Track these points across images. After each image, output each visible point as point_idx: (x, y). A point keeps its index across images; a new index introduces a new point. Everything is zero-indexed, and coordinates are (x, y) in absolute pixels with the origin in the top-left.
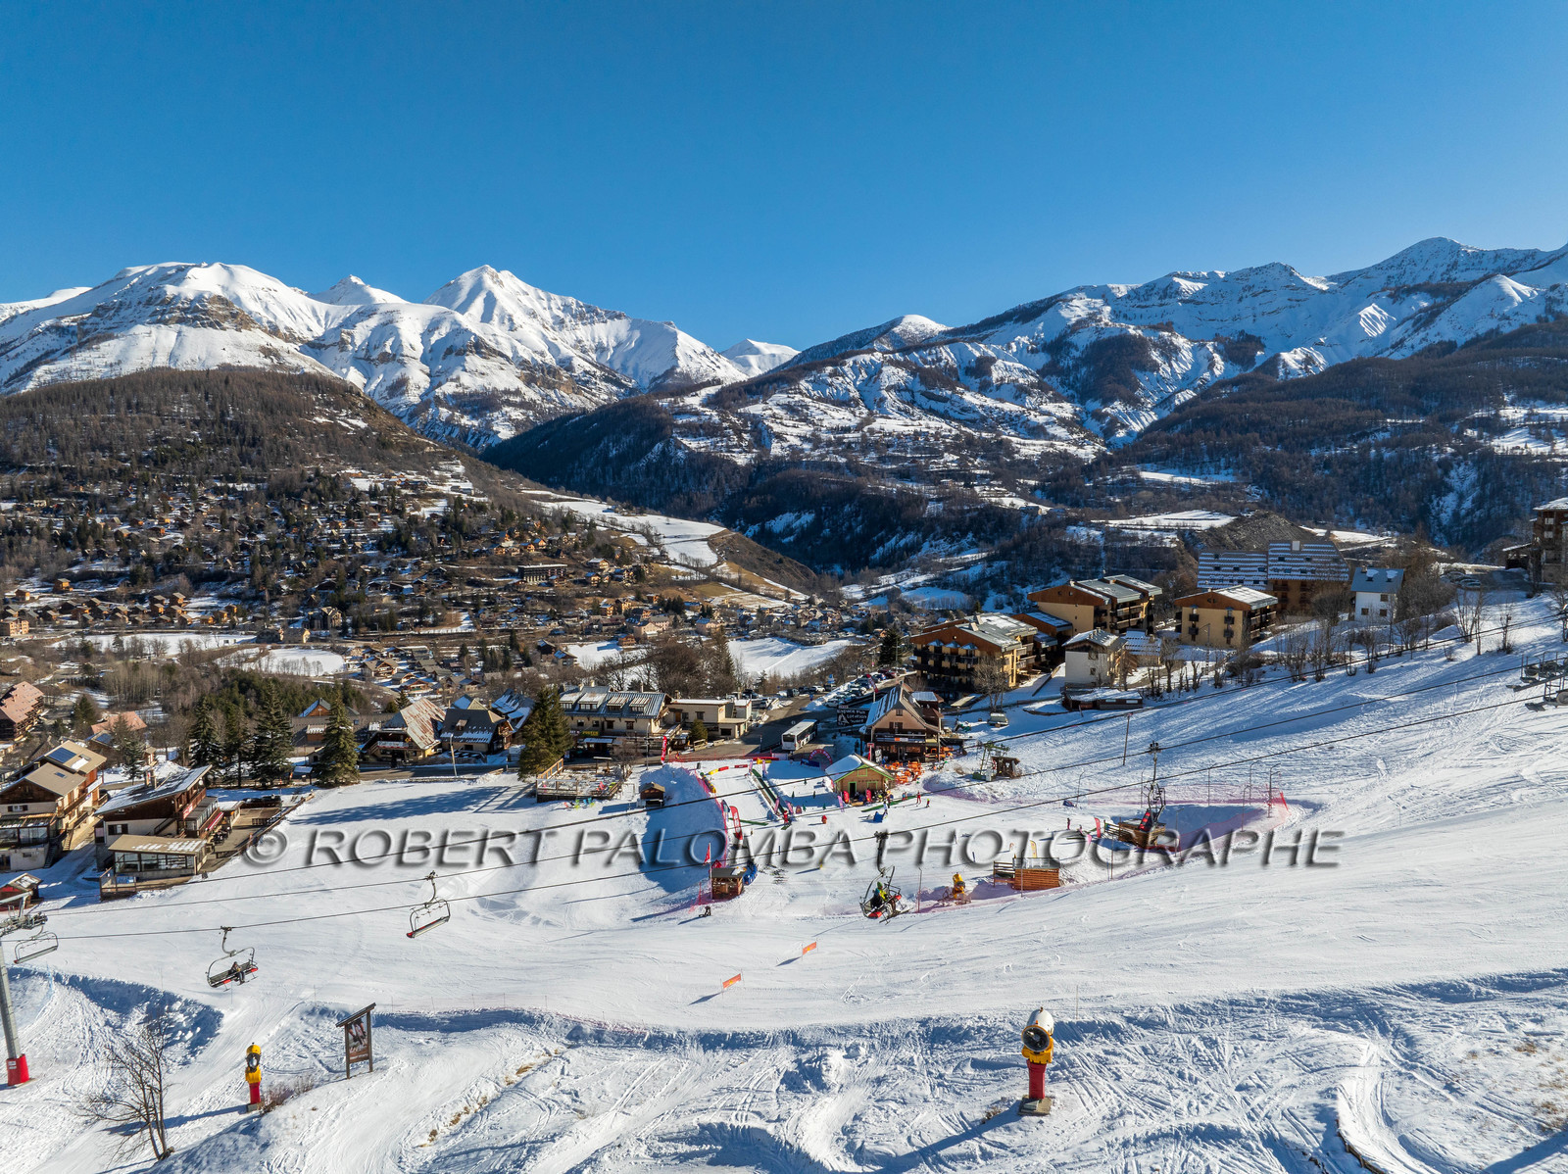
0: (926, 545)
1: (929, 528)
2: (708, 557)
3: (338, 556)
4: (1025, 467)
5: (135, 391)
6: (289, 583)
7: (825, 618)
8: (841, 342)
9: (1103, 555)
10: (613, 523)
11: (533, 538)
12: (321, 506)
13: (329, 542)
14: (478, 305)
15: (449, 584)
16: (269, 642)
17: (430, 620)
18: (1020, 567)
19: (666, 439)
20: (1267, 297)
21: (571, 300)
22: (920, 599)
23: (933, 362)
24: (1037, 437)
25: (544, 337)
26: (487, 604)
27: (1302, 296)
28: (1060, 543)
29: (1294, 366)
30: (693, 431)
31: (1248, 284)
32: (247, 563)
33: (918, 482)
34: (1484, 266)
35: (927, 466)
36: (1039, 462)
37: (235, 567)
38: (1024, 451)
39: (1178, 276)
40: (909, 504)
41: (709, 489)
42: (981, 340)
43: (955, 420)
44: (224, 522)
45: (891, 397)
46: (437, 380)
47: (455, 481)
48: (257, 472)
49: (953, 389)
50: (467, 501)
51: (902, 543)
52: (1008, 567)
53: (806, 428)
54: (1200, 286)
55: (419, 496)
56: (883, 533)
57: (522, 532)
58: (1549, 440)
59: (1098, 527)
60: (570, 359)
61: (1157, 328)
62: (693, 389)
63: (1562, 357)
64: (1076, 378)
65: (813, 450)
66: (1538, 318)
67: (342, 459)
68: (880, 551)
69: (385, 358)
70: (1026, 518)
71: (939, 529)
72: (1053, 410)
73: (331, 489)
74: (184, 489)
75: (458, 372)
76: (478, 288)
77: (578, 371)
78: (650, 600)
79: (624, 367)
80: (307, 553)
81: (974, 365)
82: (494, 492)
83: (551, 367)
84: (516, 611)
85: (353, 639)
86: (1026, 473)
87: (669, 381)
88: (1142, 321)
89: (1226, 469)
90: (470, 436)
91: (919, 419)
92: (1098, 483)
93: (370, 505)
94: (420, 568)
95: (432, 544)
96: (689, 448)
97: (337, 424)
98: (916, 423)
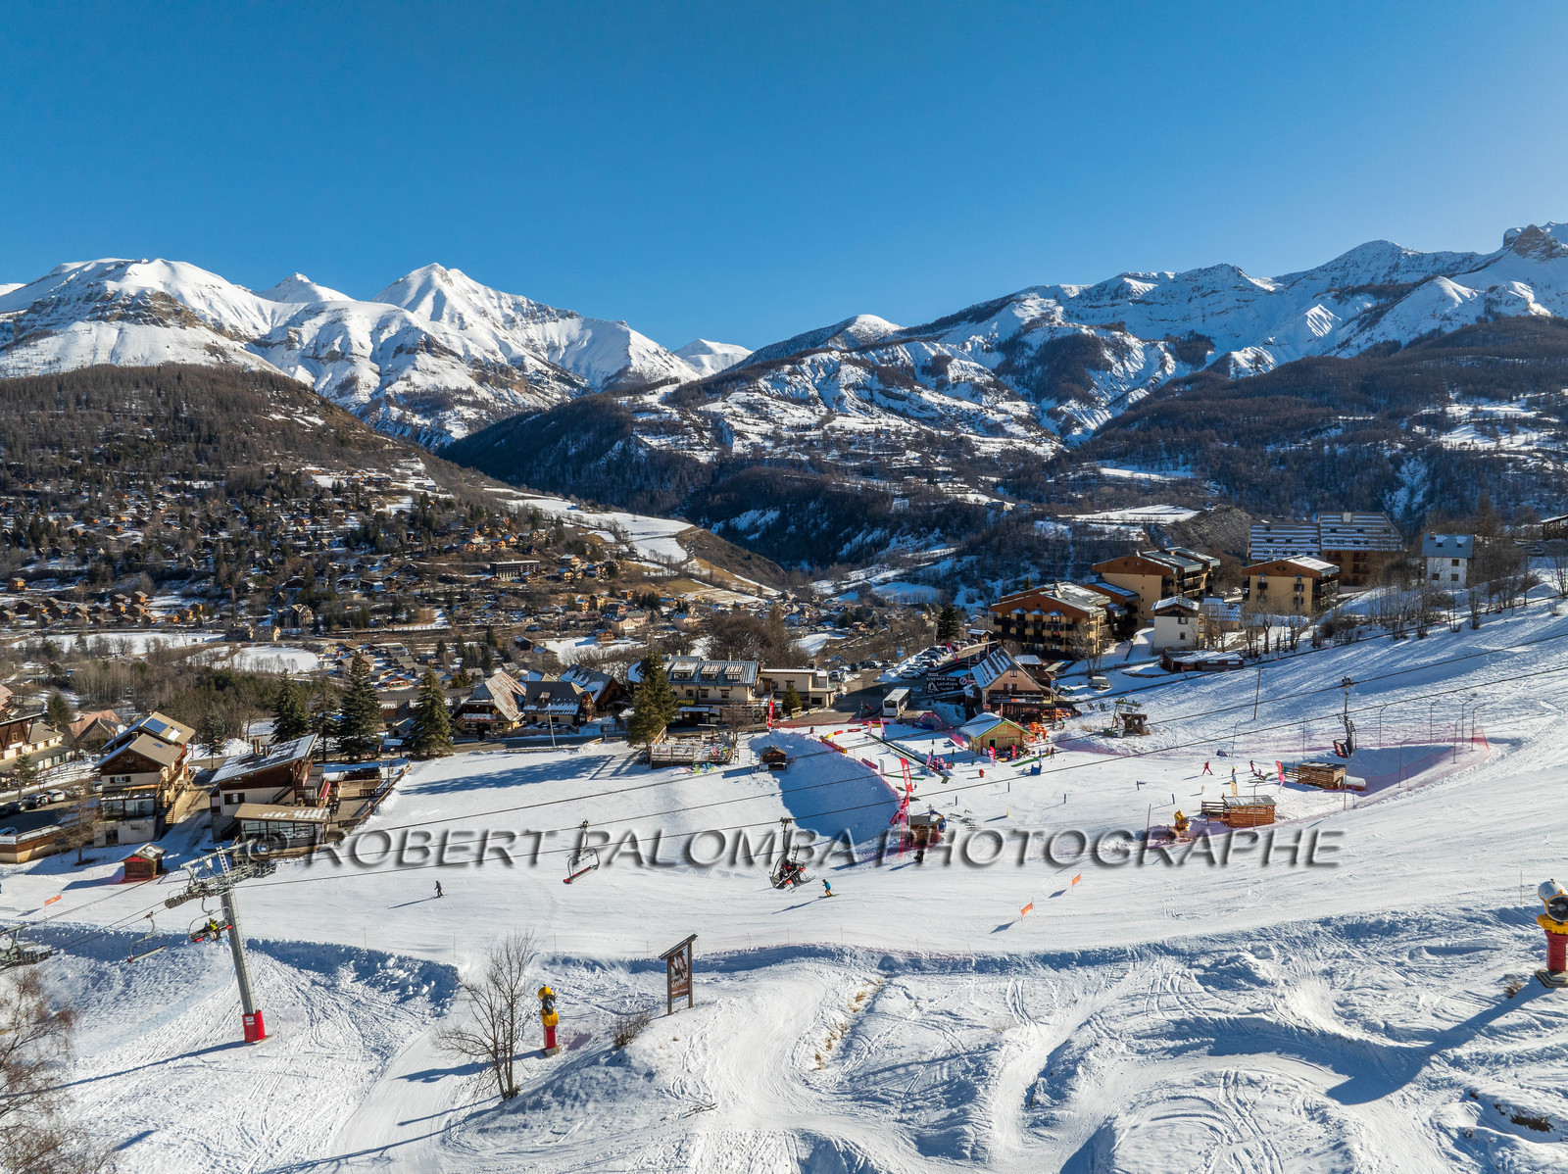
0: (894, 541)
1: (896, 524)
2: (679, 554)
3: (304, 554)
4: (986, 464)
5: (84, 387)
6: (256, 580)
7: (802, 611)
8: (796, 342)
9: (1071, 549)
10: (579, 521)
11: (504, 535)
12: (283, 503)
13: (295, 539)
14: (428, 303)
15: (421, 581)
16: (238, 641)
17: (404, 616)
18: (989, 561)
19: (627, 437)
20: (1216, 297)
22: (891, 594)
23: (890, 361)
24: (996, 435)
26: (460, 600)
27: (1249, 296)
28: (1028, 538)
29: (1245, 365)
30: (654, 429)
31: (1198, 285)
32: (211, 561)
33: (880, 478)
34: (1423, 268)
35: (890, 463)
36: (999, 459)
37: (198, 565)
38: (984, 448)
39: (1129, 276)
40: (874, 500)
41: (671, 486)
42: (936, 340)
43: (914, 418)
44: (184, 520)
45: (850, 395)
46: (387, 379)
47: (416, 478)
48: (214, 469)
49: (911, 387)
50: (433, 498)
51: (869, 539)
52: (978, 561)
53: (767, 426)
54: (1151, 286)
55: (383, 493)
56: (849, 529)
57: (492, 529)
58: (1494, 436)
59: (1065, 522)
60: (522, 358)
61: (1109, 328)
62: (652, 387)
63: (1503, 356)
64: (1031, 377)
65: (774, 447)
66: (1478, 319)
67: (301, 456)
68: (847, 547)
69: (334, 357)
70: (992, 513)
71: (906, 525)
72: (1010, 409)
73: (293, 487)
74: (138, 487)
75: (409, 371)
76: (427, 286)
77: (530, 371)
78: (624, 596)
79: (576, 366)
80: (273, 551)
81: (930, 364)
82: (460, 489)
83: (503, 365)
84: (490, 608)
85: (325, 636)
86: (987, 469)
87: (623, 381)
88: (1096, 321)
89: (1184, 464)
90: (422, 435)
91: (879, 417)
92: (1060, 479)
93: (334, 502)
94: (390, 565)
95: (401, 541)
96: (649, 446)
97: (293, 421)
98: (875, 421)
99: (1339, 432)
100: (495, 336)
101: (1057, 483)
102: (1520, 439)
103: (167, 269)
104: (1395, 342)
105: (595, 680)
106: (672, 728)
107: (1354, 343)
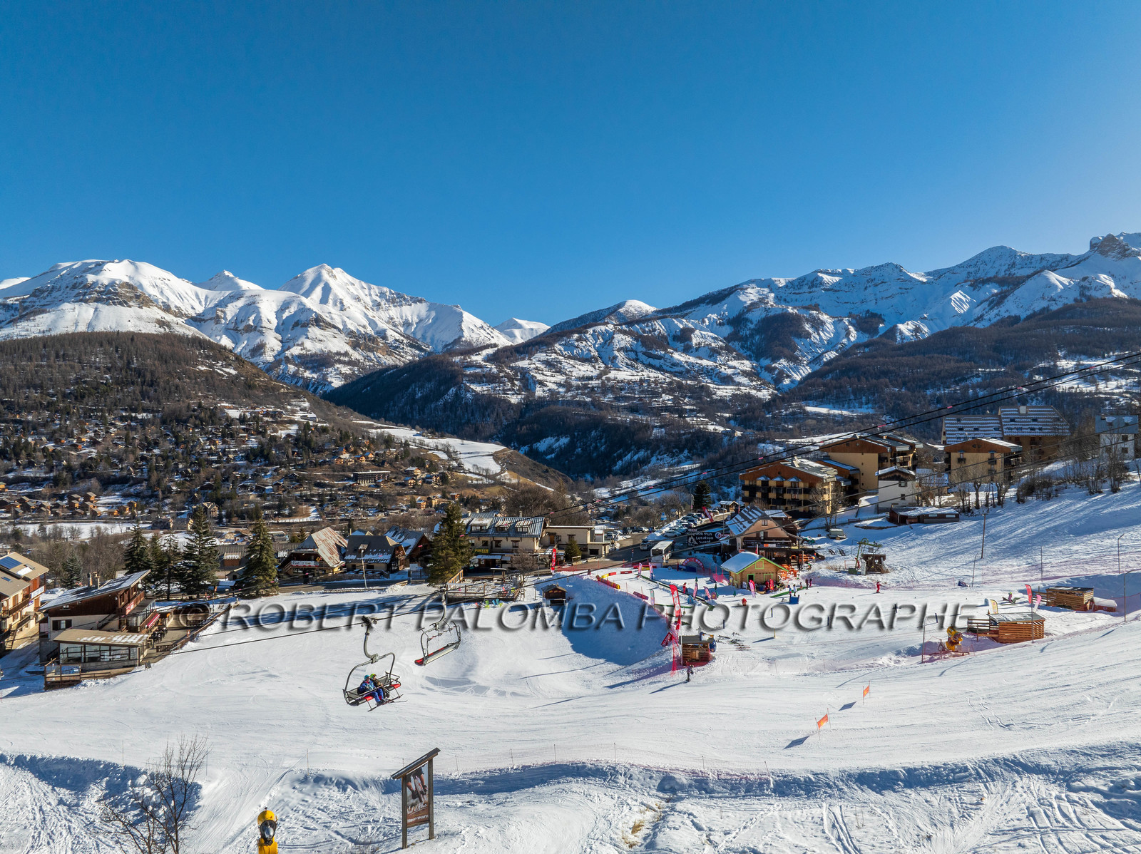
0: (654, 459)
1: (655, 447)
2: (495, 468)
3: (215, 465)
4: (721, 404)
6: (177, 485)
8: (581, 319)
10: (422, 445)
11: (364, 452)
12: (202, 429)
13: (209, 455)
14: (318, 292)
15: (301, 486)
16: (161, 529)
17: (287, 512)
19: (458, 384)
20: (885, 286)
21: (386, 289)
23: (650, 332)
24: (728, 385)
26: (330, 500)
27: (908, 285)
29: (907, 333)
30: (478, 379)
31: (871, 278)
32: (145, 470)
33: (644, 414)
34: (1032, 265)
35: (650, 403)
36: (730, 401)
37: (136, 473)
38: (719, 393)
39: (821, 272)
40: (639, 429)
42: (683, 317)
43: (667, 372)
44: (128, 441)
45: (621, 355)
46: (287, 345)
48: (154, 405)
49: (665, 350)
50: (313, 426)
51: (635, 457)
53: (561, 377)
54: (837, 279)
55: (277, 422)
56: (621, 450)
57: (355, 448)
58: (1094, 383)
59: (781, 444)
60: (385, 331)
61: (808, 308)
62: (477, 350)
63: (1096, 326)
64: (752, 343)
65: (566, 392)
66: (1076, 300)
67: (218, 396)
68: (620, 463)
69: (249, 329)
70: (726, 439)
71: (663, 447)
72: (737, 366)
73: (210, 417)
74: (97, 417)
75: (303, 339)
76: (318, 279)
77: (390, 340)
78: (453, 497)
79: (424, 337)
80: (192, 463)
81: (679, 334)
82: (334, 420)
83: (371, 336)
84: (352, 506)
85: (227, 526)
86: (722, 408)
87: (457, 347)
88: (798, 304)
89: (867, 404)
90: (311, 385)
91: (642, 371)
92: (775, 414)
93: (240, 428)
94: (278, 474)
95: (287, 457)
96: (475, 391)
97: (214, 371)
98: (640, 374)
99: (980, 380)
100: (366, 316)
101: (773, 417)
102: (1112, 384)
103: (132, 267)
104: (1016, 316)
105: (409, 538)
106: (468, 572)
107: (986, 317)
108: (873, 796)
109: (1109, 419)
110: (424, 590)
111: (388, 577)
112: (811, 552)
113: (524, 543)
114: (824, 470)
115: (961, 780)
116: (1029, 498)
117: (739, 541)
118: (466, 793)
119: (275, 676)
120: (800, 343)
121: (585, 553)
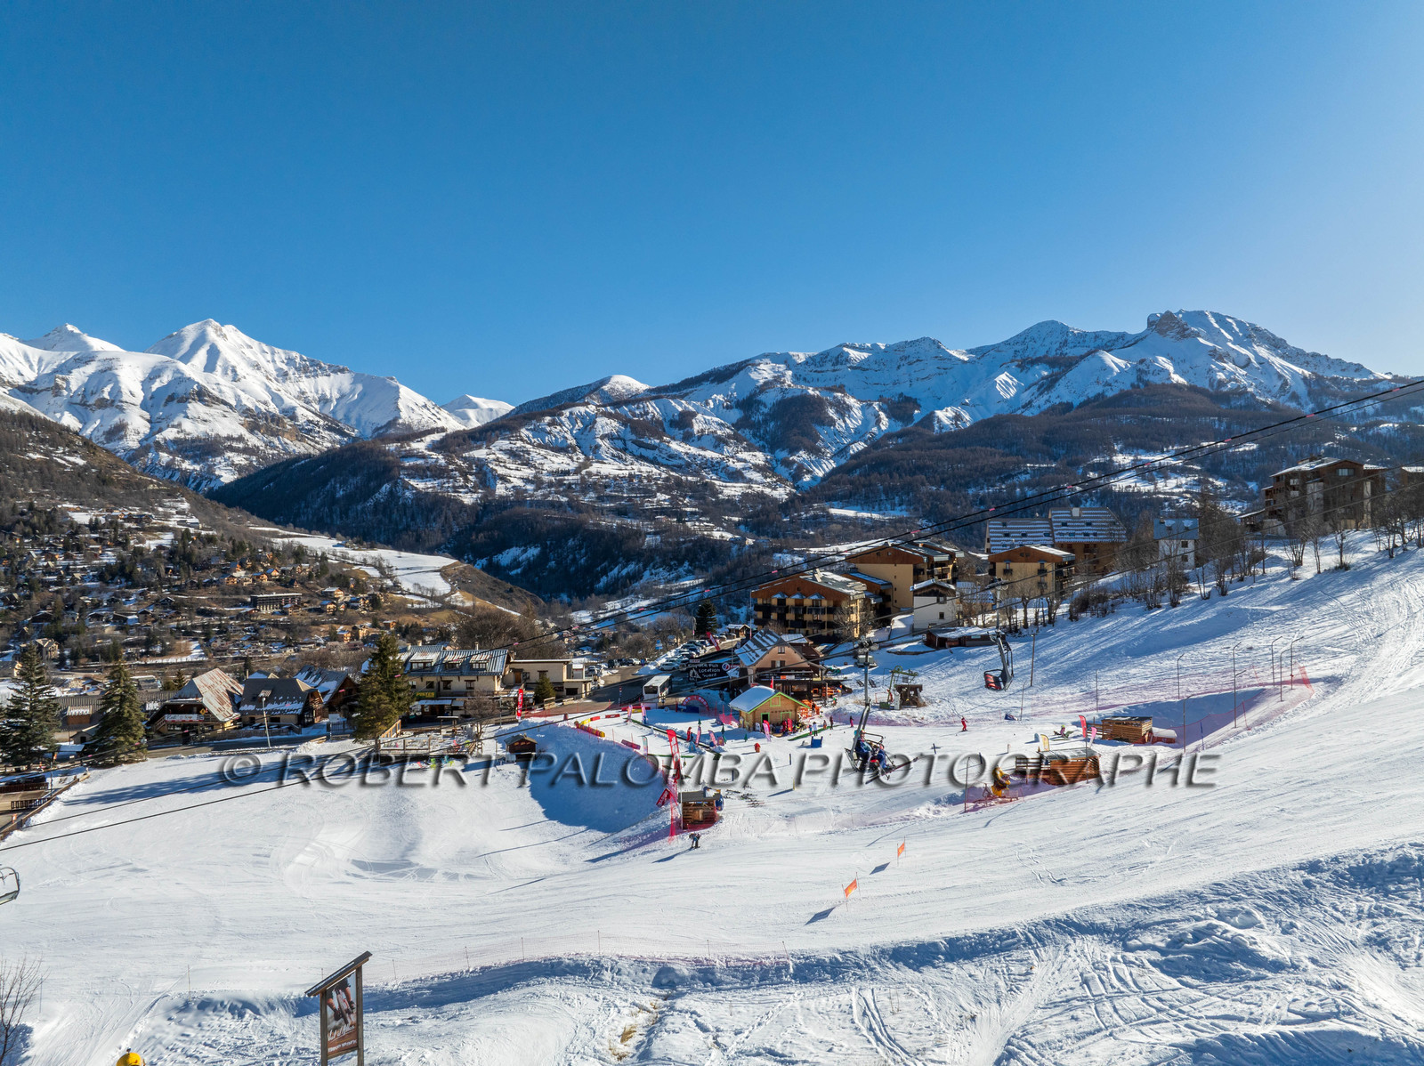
0: (647, 574)
1: (648, 558)
2: (443, 587)
3: (53, 588)
4: (729, 506)
8: (555, 398)
10: (345, 558)
11: (266, 569)
12: (35, 539)
13: (44, 574)
14: (201, 356)
15: (178, 614)
17: (158, 649)
19: (394, 480)
20: (920, 365)
21: (294, 354)
23: (641, 415)
24: (737, 482)
25: (268, 388)
26: (218, 633)
27: (949, 365)
28: (769, 568)
29: (947, 422)
30: (421, 473)
31: (905, 355)
33: (634, 518)
34: (1086, 344)
35: (642, 504)
36: (740, 501)
38: (727, 492)
39: (847, 346)
40: (629, 537)
41: (436, 526)
42: (682, 397)
43: (663, 465)
45: (605, 444)
46: (158, 426)
49: (660, 438)
50: (195, 534)
51: (624, 572)
52: (724, 591)
53: (528, 471)
54: (866, 355)
55: (143, 530)
56: (606, 563)
57: (254, 563)
58: (1152, 481)
59: (800, 554)
60: (294, 409)
61: (832, 390)
62: (419, 435)
63: (1154, 415)
64: (766, 431)
65: (535, 490)
66: (1132, 385)
67: (58, 494)
68: (605, 579)
69: (100, 404)
70: (735, 548)
71: (658, 559)
72: (748, 458)
73: (47, 523)
75: (180, 419)
76: (201, 340)
77: (302, 421)
78: (387, 626)
79: (347, 418)
80: (19, 586)
81: (677, 418)
82: (224, 527)
83: (274, 415)
84: (249, 640)
85: (72, 670)
86: (730, 510)
87: (392, 431)
88: (819, 384)
89: (900, 505)
90: (191, 480)
91: (632, 464)
92: (794, 518)
93: (91, 538)
94: (146, 599)
95: (159, 575)
96: (416, 489)
97: (52, 460)
98: (629, 467)
99: (1028, 477)
101: (791, 522)
102: (1171, 483)
104: (1068, 403)
105: (327, 680)
106: (407, 723)
107: (1035, 404)
108: (910, 974)
109: (1169, 523)
110: (349, 746)
111: (299, 732)
112: (837, 684)
113: (481, 683)
114: (851, 584)
115: (1008, 948)
116: (1083, 615)
117: (751, 672)
118: (408, 1007)
119: (142, 870)
120: (823, 432)
121: (560, 693)
